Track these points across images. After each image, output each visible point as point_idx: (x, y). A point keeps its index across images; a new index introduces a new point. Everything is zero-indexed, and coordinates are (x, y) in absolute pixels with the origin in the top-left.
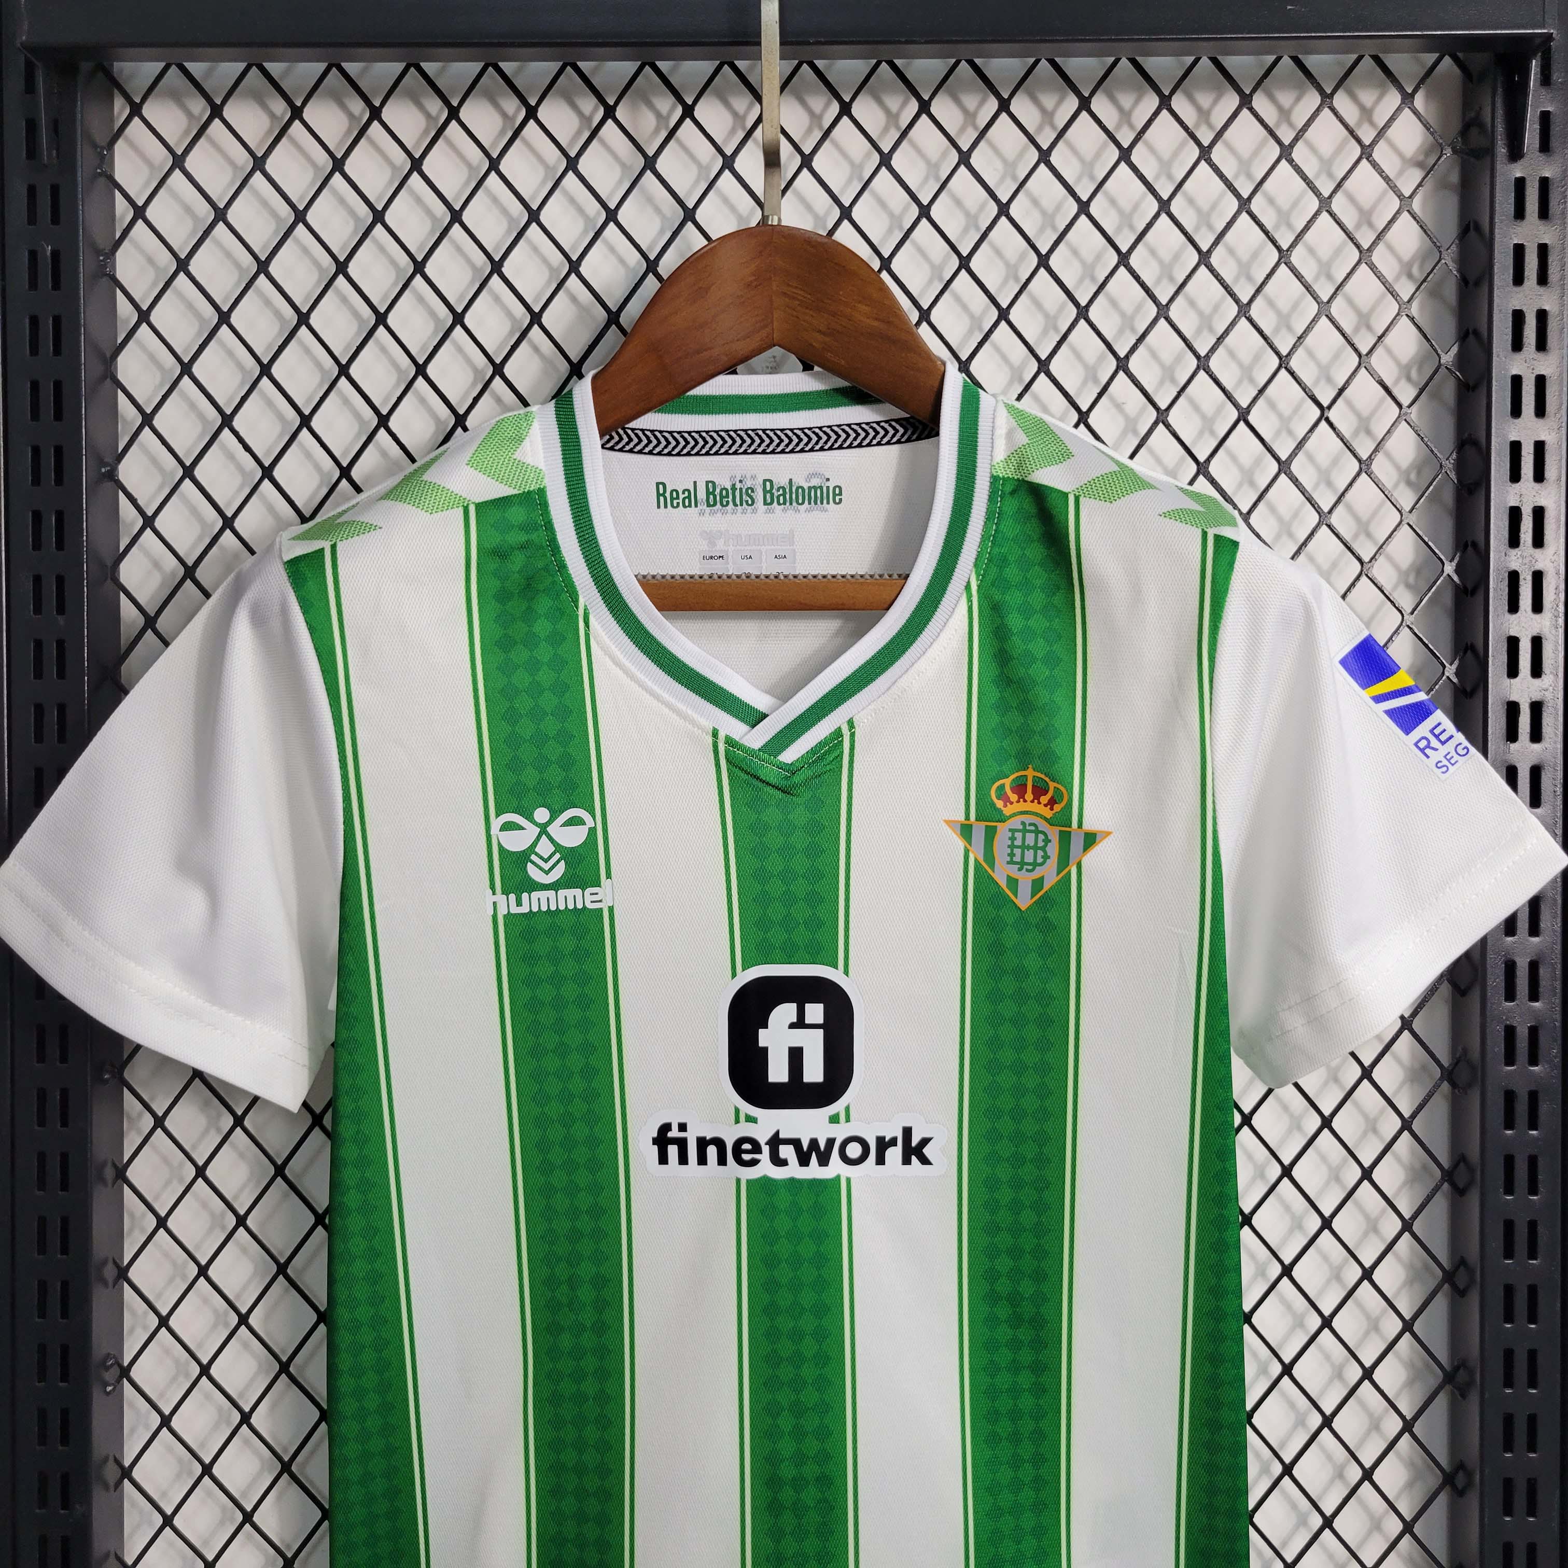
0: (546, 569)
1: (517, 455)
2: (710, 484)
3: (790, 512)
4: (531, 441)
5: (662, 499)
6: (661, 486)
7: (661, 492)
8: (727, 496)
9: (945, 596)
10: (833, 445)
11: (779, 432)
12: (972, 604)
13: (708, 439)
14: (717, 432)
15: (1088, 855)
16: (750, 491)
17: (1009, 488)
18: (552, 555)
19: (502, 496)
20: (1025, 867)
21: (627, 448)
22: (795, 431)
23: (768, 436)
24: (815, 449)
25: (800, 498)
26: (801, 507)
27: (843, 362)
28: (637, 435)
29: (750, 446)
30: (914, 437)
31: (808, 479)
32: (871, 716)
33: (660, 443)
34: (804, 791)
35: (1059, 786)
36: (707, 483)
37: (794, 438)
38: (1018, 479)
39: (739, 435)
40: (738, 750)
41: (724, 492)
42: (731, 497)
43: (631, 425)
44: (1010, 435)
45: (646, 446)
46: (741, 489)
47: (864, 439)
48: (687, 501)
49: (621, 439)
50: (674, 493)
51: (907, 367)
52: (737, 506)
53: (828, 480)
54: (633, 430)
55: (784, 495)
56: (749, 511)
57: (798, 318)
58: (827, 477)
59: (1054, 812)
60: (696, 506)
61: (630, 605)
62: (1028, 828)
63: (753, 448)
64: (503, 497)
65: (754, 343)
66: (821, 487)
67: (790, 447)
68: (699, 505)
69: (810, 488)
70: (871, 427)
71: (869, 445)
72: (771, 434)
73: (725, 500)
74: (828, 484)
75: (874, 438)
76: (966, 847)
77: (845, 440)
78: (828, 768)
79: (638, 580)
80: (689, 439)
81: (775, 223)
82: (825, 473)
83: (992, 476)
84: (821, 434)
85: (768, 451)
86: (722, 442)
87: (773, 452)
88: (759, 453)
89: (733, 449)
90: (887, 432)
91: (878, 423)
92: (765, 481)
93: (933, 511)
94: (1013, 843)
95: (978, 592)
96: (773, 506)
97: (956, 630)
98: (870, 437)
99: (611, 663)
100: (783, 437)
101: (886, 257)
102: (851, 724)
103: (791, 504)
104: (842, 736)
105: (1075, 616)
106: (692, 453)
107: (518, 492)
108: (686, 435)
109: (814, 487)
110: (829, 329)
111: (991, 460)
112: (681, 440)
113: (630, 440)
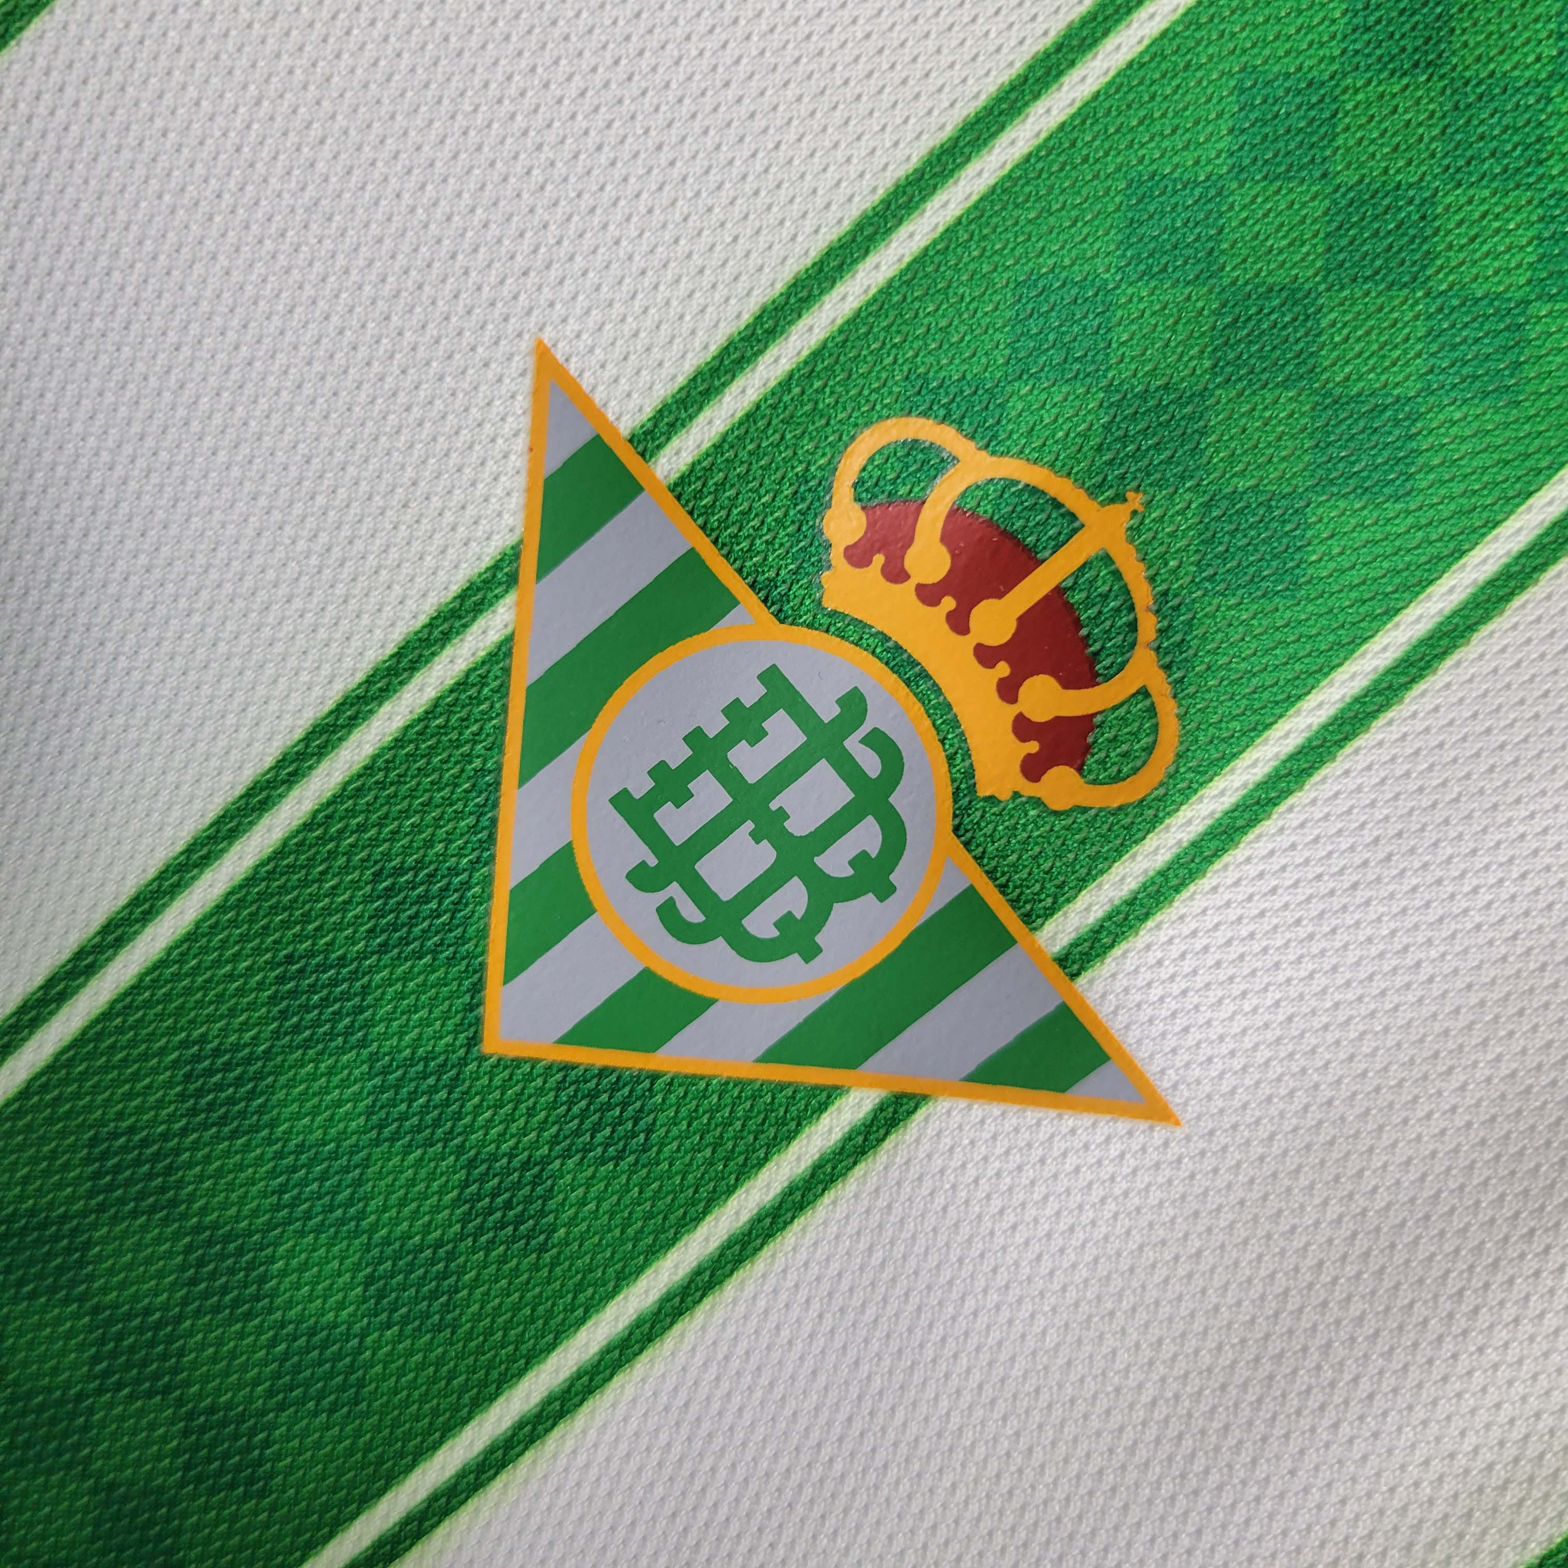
15: (978, 1110)
20: (674, 890)
35: (1168, 709)
59: (1029, 789)
62: (853, 744)
76: (514, 554)
94: (728, 738)
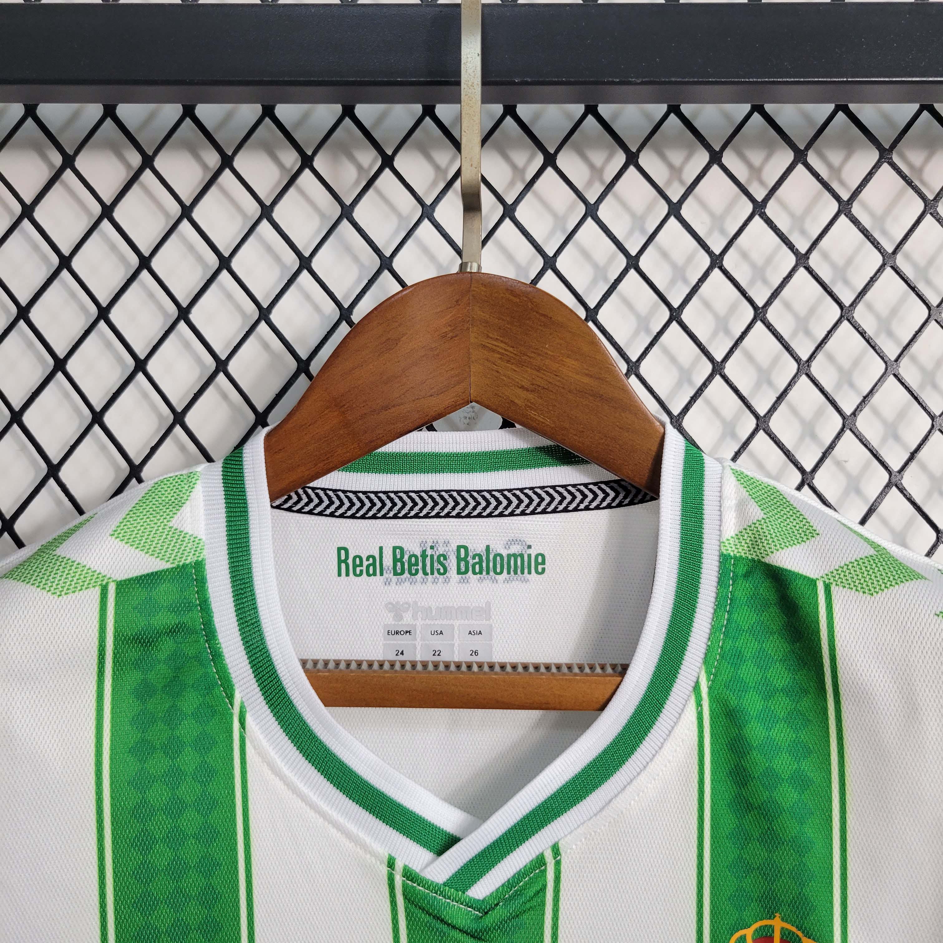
0: (198, 658)
1: (174, 523)
2: (398, 550)
3: (487, 583)
4: (191, 507)
5: (343, 566)
6: (343, 552)
7: (343, 557)
8: (417, 564)
9: (670, 698)
10: (535, 509)
11: (475, 494)
12: (702, 709)
13: (397, 500)
14: (406, 492)
16: (442, 559)
17: (742, 570)
18: (207, 641)
19: (151, 571)
21: (307, 509)
22: (494, 493)
23: (463, 498)
24: (516, 513)
25: (498, 566)
26: (501, 578)
27: (548, 422)
28: (317, 495)
29: (443, 509)
30: (627, 501)
31: (508, 545)
32: (581, 841)
33: (344, 504)
34: (499, 935)
36: (395, 548)
37: (492, 500)
38: (753, 560)
39: (431, 497)
40: (419, 885)
41: (413, 559)
42: (420, 564)
43: (311, 485)
44: (741, 506)
45: (328, 507)
46: (432, 556)
47: (570, 503)
48: (371, 568)
49: (300, 499)
50: (358, 559)
51: (620, 428)
52: (428, 574)
53: (529, 547)
54: (313, 489)
55: (480, 563)
56: (440, 580)
57: (498, 372)
58: (528, 543)
60: (382, 574)
61: (295, 702)
63: (446, 511)
64: (152, 573)
65: (448, 399)
66: (522, 556)
67: (488, 511)
68: (384, 572)
69: (509, 556)
70: (579, 490)
71: (576, 509)
72: (467, 496)
73: (414, 568)
74: (530, 551)
75: (582, 502)
77: (549, 504)
78: (528, 905)
79: (306, 671)
80: (376, 500)
81: (475, 270)
82: (526, 540)
83: (721, 555)
84: (522, 497)
85: (463, 514)
86: (411, 504)
87: (468, 516)
88: (453, 517)
89: (425, 512)
90: (596, 496)
91: (586, 485)
92: (459, 547)
93: (654, 595)
95: (709, 694)
96: (467, 576)
97: (683, 741)
98: (577, 501)
99: (270, 772)
100: (480, 499)
101: (592, 307)
102: (556, 850)
103: (488, 573)
104: (545, 864)
105: (828, 728)
106: (379, 515)
107: (172, 566)
108: (372, 496)
109: (515, 556)
110: (533, 384)
111: (720, 536)
112: (366, 501)
113: (310, 500)
